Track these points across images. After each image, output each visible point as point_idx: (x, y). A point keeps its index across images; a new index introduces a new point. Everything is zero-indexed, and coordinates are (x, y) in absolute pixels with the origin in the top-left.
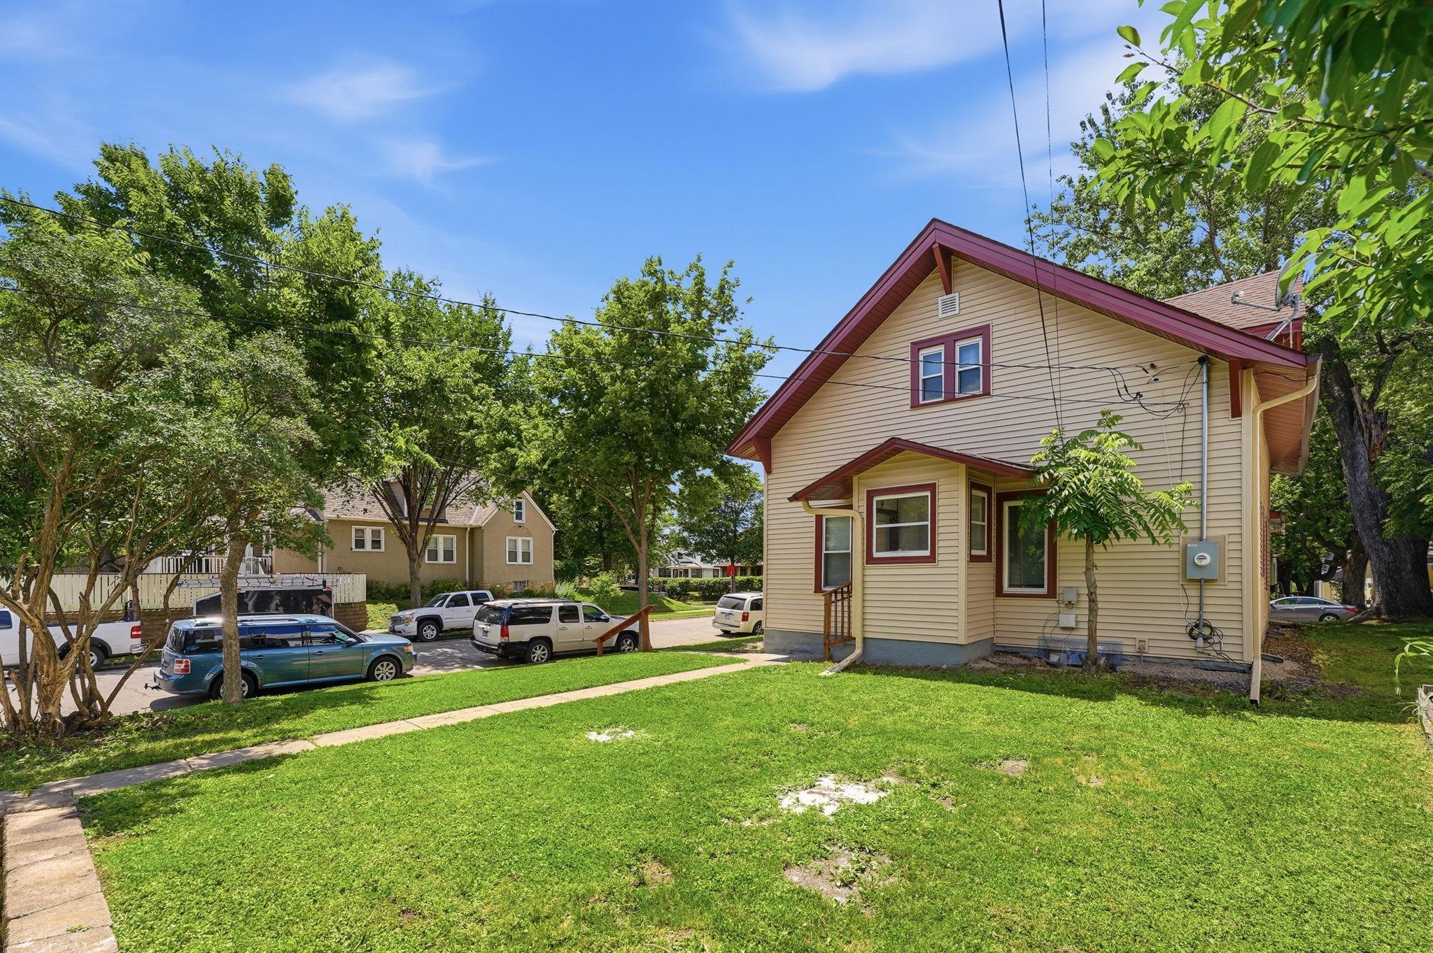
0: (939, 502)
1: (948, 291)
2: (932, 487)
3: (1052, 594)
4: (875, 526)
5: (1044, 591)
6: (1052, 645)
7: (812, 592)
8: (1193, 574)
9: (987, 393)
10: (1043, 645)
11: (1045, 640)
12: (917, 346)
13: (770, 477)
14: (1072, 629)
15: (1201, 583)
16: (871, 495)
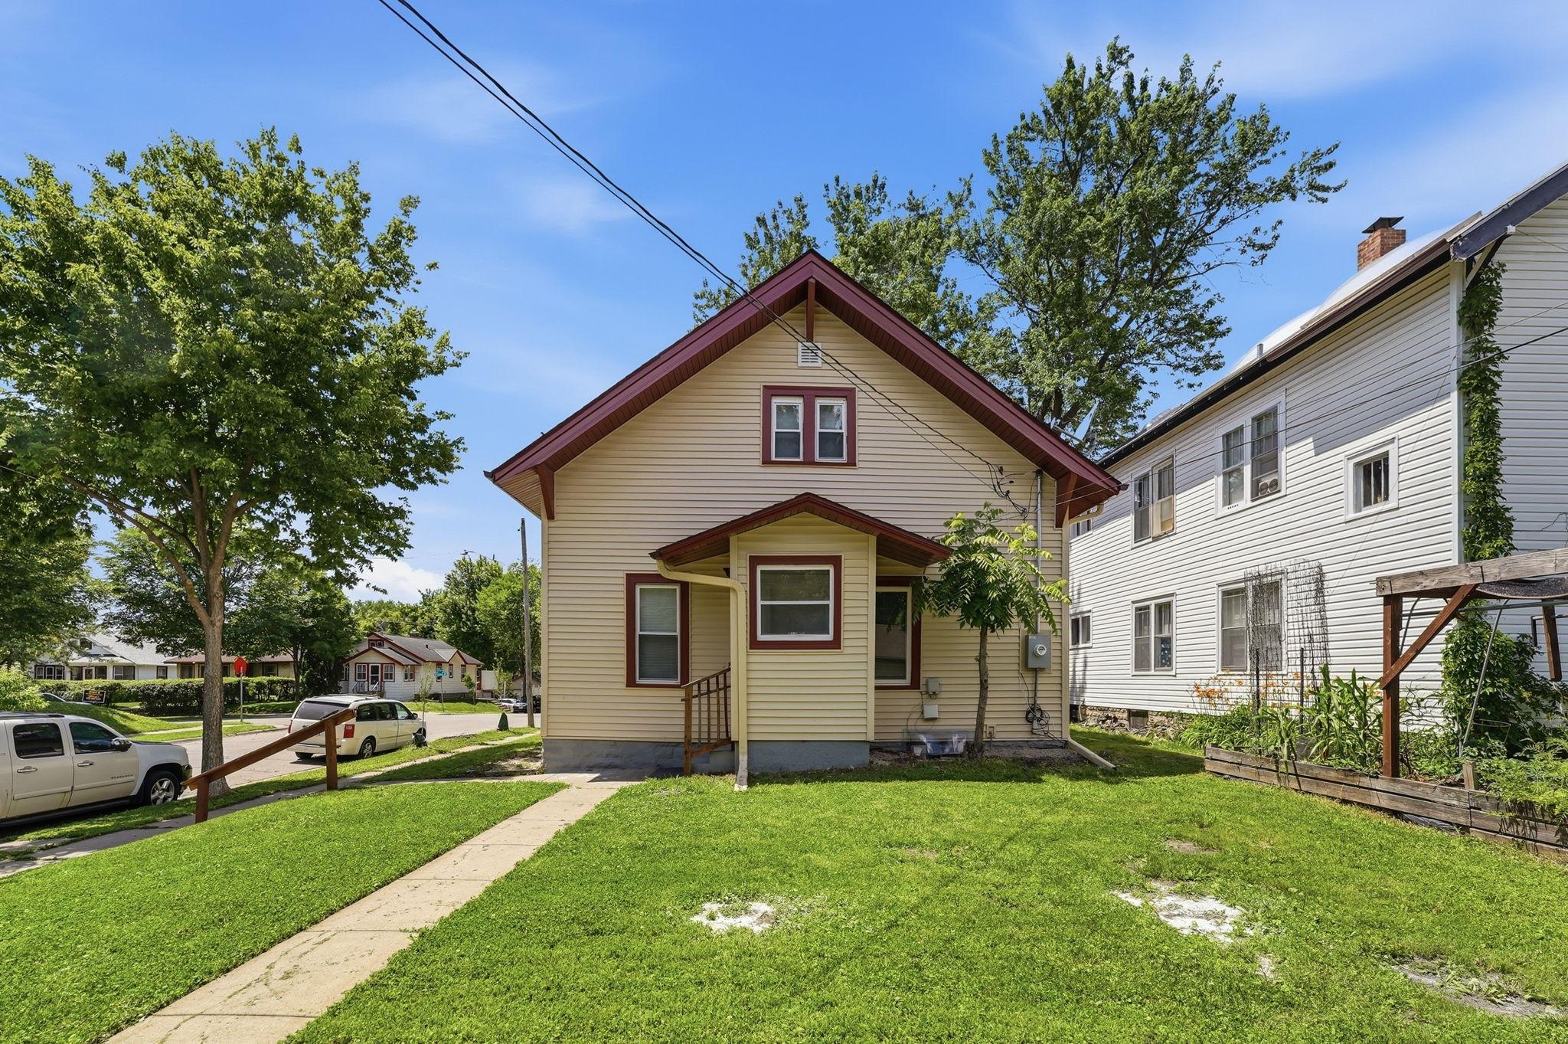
0: (844, 579)
1: (810, 339)
2: (836, 561)
3: (915, 684)
4: (760, 603)
5: (907, 682)
6: (915, 738)
7: (623, 686)
8: (1032, 663)
9: (852, 463)
10: (905, 737)
11: (908, 733)
12: (771, 391)
13: (553, 524)
14: (936, 719)
15: (1036, 671)
16: (755, 561)
